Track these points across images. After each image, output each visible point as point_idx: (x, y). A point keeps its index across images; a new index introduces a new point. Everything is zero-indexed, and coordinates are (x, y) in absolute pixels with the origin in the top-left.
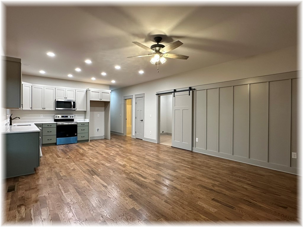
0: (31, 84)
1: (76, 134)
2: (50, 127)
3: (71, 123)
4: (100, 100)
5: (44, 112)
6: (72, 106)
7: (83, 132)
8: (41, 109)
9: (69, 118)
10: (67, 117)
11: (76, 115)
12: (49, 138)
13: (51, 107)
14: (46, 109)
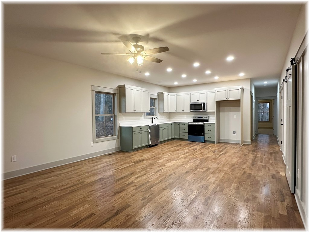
0: (176, 93)
1: (203, 134)
2: (184, 125)
3: (197, 124)
4: (226, 100)
5: (183, 113)
6: (202, 107)
7: (210, 132)
8: (181, 111)
9: (204, 118)
10: (202, 117)
11: (211, 116)
12: (184, 134)
13: (188, 109)
14: (185, 111)
